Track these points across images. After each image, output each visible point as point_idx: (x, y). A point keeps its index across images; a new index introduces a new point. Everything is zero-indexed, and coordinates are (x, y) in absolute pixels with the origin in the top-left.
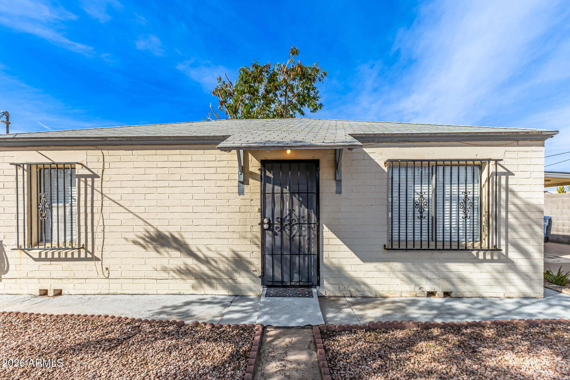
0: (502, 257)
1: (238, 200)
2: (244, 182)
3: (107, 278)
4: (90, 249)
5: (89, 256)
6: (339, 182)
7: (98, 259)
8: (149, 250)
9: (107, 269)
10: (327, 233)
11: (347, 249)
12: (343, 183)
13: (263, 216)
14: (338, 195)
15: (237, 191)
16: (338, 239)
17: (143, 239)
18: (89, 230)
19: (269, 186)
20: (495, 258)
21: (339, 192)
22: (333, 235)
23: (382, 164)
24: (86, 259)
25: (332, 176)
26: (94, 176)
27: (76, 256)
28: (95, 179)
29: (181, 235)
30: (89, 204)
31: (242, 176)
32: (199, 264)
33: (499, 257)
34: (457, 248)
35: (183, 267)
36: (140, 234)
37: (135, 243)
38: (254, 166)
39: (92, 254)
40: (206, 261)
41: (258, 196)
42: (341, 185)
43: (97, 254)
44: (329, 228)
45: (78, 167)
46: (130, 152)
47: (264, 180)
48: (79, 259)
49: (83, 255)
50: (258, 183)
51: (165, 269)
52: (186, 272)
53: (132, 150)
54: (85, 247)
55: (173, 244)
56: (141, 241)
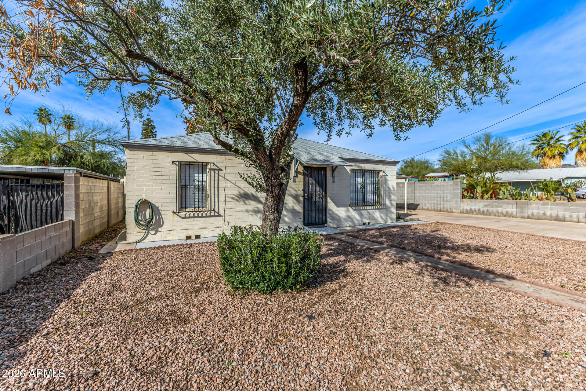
1: (293, 185)
3: (228, 227)
4: (216, 210)
5: (216, 214)
6: (333, 177)
7: (219, 216)
9: (228, 222)
10: (329, 200)
11: (336, 207)
12: (335, 178)
14: (333, 184)
15: (293, 180)
17: (237, 197)
18: (216, 200)
19: (307, 178)
21: (334, 182)
22: (331, 201)
23: (349, 171)
24: (215, 216)
25: (331, 175)
26: (219, 170)
27: (208, 214)
28: (220, 172)
30: (216, 186)
31: (296, 173)
34: (371, 205)
35: (256, 209)
36: (236, 194)
37: (233, 198)
38: (300, 169)
39: (218, 213)
41: (302, 183)
43: (221, 213)
44: (330, 198)
47: (304, 175)
48: (210, 216)
49: (212, 214)
50: (302, 177)
51: (247, 211)
54: (214, 210)
55: (252, 198)
56: (236, 198)
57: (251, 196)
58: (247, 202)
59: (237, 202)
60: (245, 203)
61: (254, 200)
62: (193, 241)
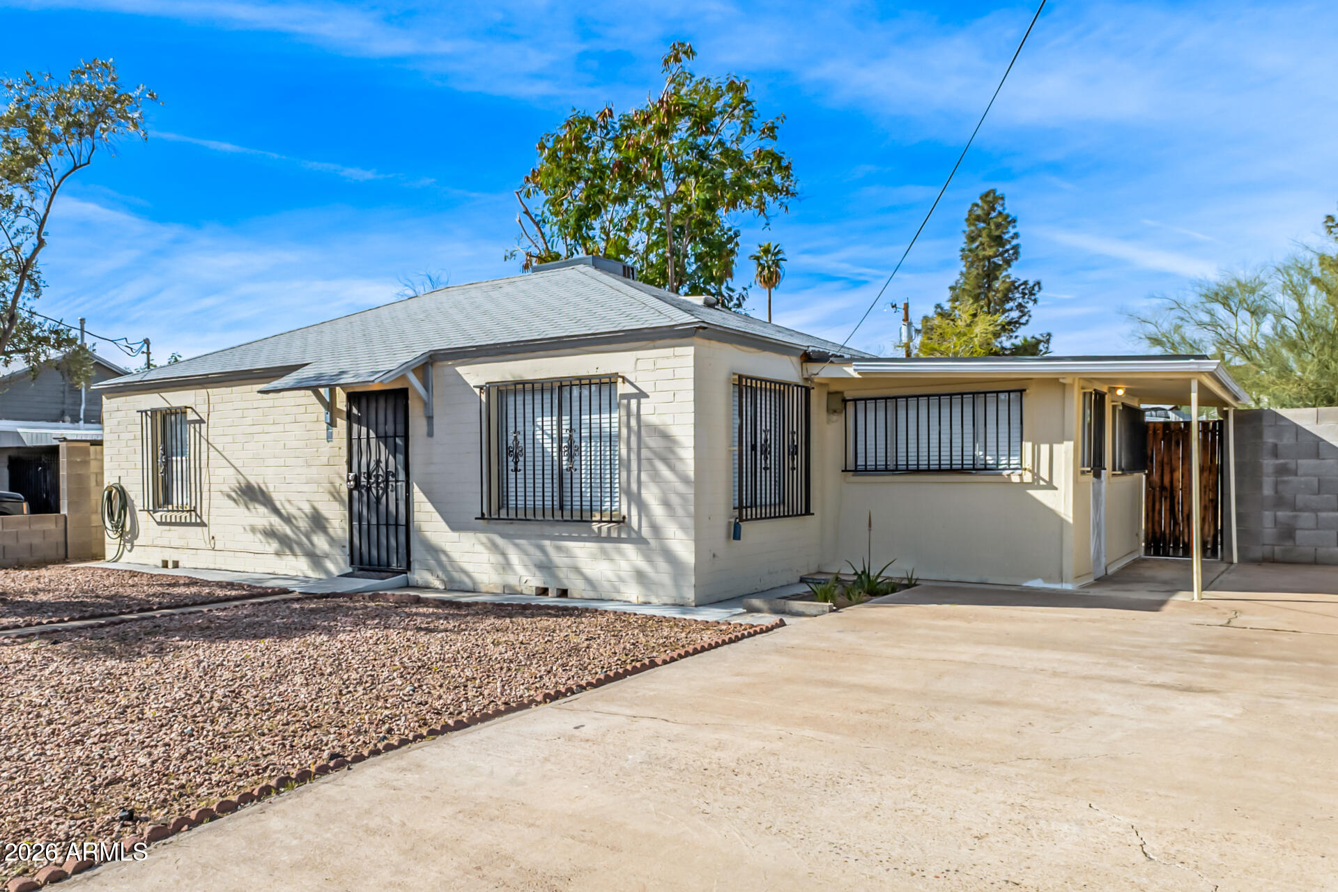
0: (634, 535)
1: (326, 448)
2: (332, 424)
3: (213, 549)
4: (199, 512)
5: (199, 521)
6: (430, 420)
7: (205, 525)
8: (241, 506)
9: (213, 538)
10: (418, 494)
11: (440, 518)
12: (435, 420)
13: (350, 470)
14: (430, 439)
15: (325, 436)
16: (429, 504)
17: (235, 491)
20: (623, 536)
21: (430, 434)
22: (424, 498)
23: (477, 391)
24: (196, 524)
25: (422, 411)
26: (201, 421)
27: (188, 519)
29: (267, 487)
30: (197, 456)
31: (328, 415)
32: (282, 523)
33: (629, 534)
34: (579, 519)
35: (268, 527)
36: (232, 486)
37: (229, 496)
38: (341, 402)
39: (201, 518)
40: (287, 520)
41: (345, 442)
42: (432, 425)
43: (205, 518)
44: (420, 489)
45: (189, 411)
46: (229, 389)
47: (350, 418)
48: (191, 524)
49: (193, 519)
50: (345, 424)
51: (253, 530)
52: (270, 534)
53: (231, 386)
54: (195, 509)
55: (261, 498)
56: (233, 494)
57: (259, 494)
58: (251, 507)
59: (232, 503)
60: (248, 508)
61: (264, 505)
62: (170, 571)
